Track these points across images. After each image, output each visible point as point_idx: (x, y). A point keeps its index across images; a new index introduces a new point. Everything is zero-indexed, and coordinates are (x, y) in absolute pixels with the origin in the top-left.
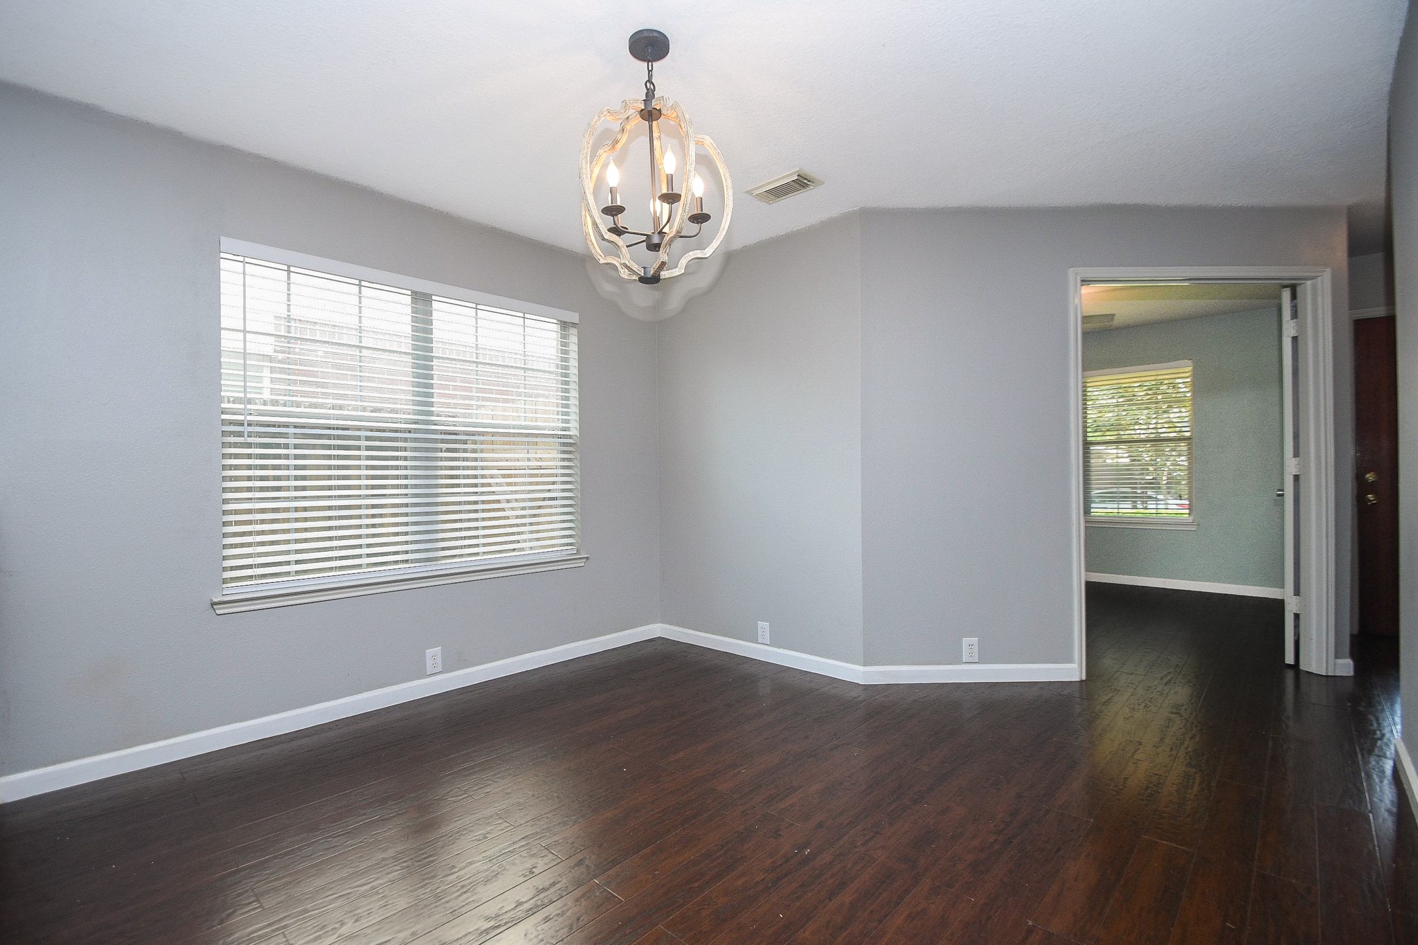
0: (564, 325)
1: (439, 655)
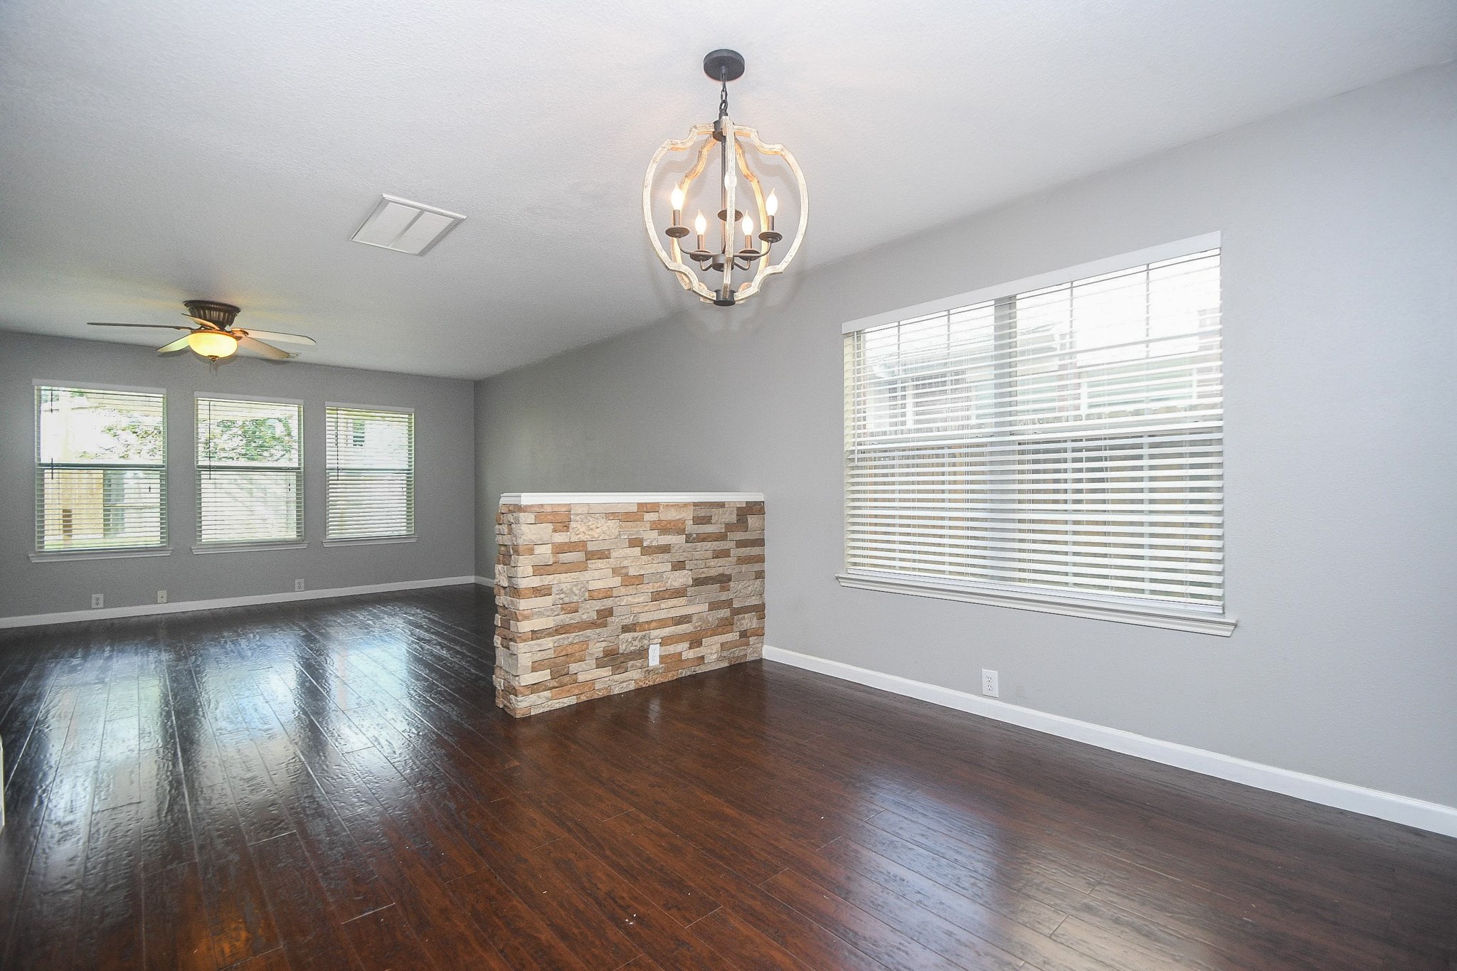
1: (997, 678)
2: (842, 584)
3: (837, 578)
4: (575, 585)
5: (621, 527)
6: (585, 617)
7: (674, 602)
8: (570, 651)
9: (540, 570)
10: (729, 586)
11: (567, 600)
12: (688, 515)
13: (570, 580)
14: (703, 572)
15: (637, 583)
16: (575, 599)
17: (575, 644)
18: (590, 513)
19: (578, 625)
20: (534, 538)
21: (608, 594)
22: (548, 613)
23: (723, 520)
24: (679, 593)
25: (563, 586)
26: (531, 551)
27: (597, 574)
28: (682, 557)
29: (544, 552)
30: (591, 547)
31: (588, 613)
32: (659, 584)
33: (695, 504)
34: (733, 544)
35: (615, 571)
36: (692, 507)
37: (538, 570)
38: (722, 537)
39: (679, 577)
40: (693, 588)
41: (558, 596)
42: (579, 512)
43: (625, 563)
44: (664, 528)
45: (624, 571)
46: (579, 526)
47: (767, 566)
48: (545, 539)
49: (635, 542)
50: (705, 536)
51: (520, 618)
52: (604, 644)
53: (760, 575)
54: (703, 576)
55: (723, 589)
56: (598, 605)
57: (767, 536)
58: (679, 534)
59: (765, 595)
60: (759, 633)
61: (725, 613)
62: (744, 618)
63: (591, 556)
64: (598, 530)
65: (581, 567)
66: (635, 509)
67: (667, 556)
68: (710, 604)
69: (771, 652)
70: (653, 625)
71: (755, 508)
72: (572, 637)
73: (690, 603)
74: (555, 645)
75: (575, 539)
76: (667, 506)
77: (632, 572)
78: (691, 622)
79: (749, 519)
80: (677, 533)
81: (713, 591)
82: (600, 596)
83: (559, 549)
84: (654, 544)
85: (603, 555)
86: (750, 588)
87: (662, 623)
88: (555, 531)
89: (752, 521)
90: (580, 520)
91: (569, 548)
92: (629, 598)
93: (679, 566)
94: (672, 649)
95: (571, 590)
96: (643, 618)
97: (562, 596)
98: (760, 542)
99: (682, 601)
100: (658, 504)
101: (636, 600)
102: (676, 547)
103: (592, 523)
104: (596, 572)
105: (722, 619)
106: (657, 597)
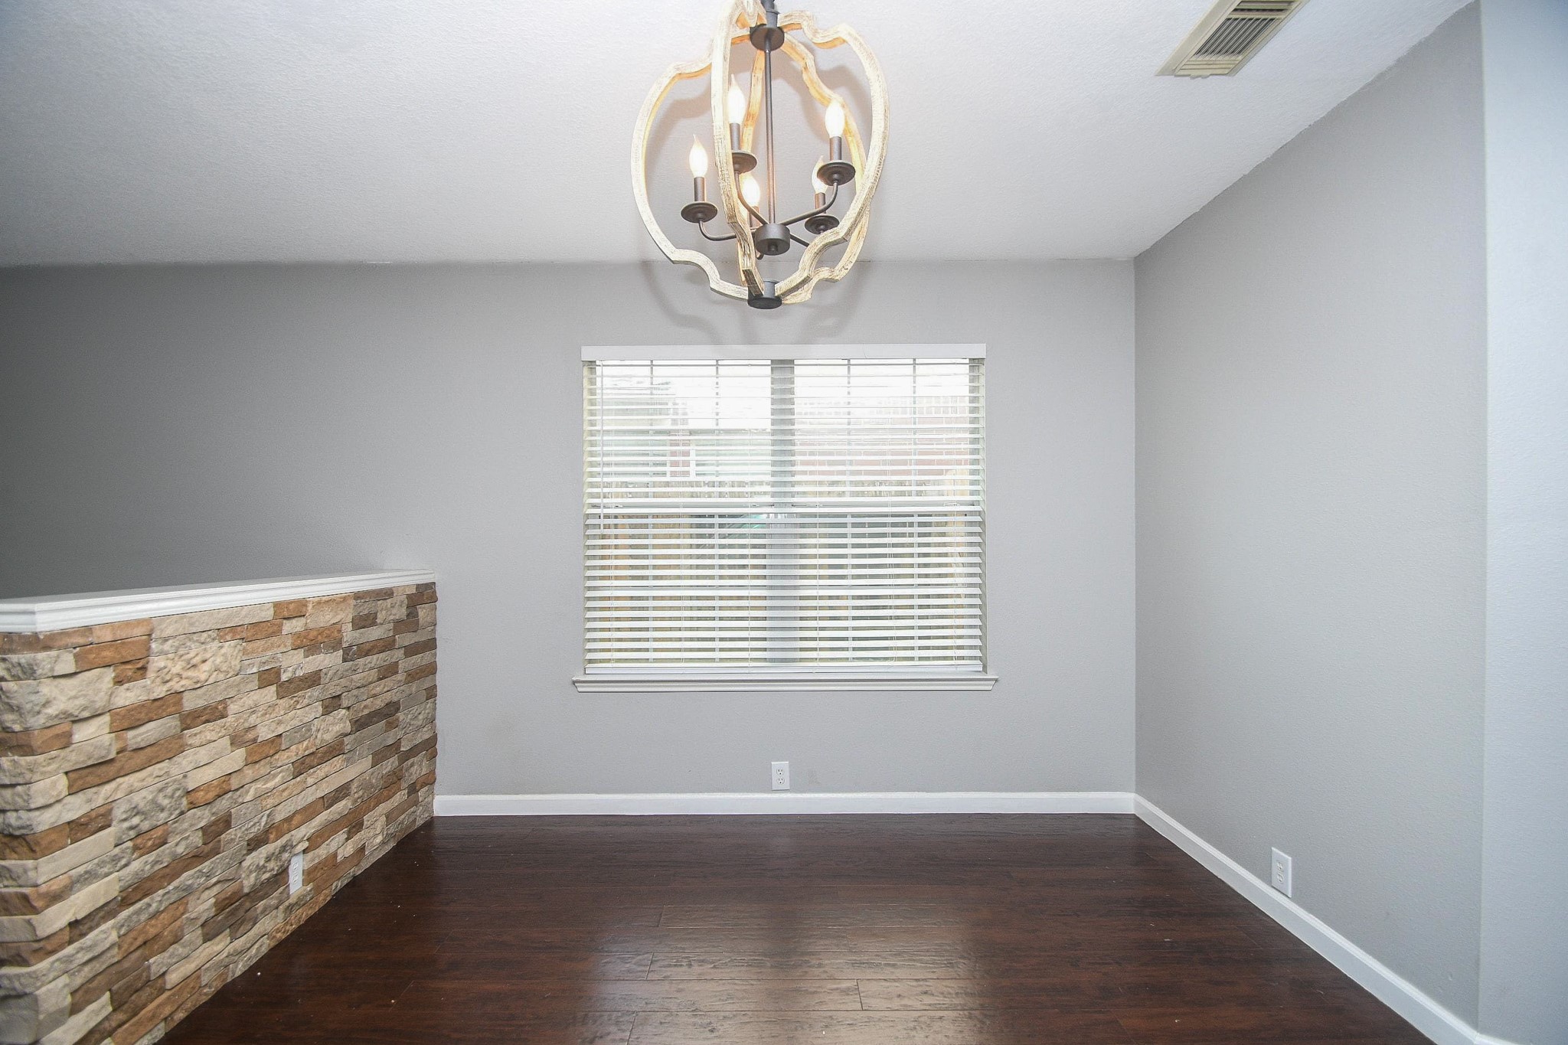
0: (975, 363)
1: (787, 769)
2: (580, 689)
3: (574, 683)
4: (161, 790)
5: (245, 652)
6: (180, 850)
7: (326, 769)
8: (152, 931)
9: (83, 777)
10: (397, 719)
11: (145, 826)
12: (346, 615)
13: (150, 780)
14: (365, 707)
15: (272, 752)
16: (163, 816)
17: (163, 912)
18: (192, 631)
19: (167, 870)
20: (73, 707)
21: (224, 787)
22: (106, 870)
23: (392, 617)
24: (334, 750)
25: (137, 798)
26: (65, 741)
27: (203, 755)
28: (339, 688)
29: (95, 737)
30: (190, 702)
31: (187, 838)
32: (305, 743)
33: (358, 596)
34: (400, 653)
35: (236, 741)
36: (353, 602)
37: (80, 778)
38: (387, 645)
39: (333, 724)
40: (353, 736)
41: (126, 825)
42: (169, 632)
43: (253, 720)
44: (310, 644)
45: (250, 736)
46: (169, 664)
47: (440, 679)
48: (100, 702)
49: (269, 677)
50: (367, 647)
51: (38, 904)
52: (216, 890)
53: (431, 693)
54: (366, 712)
55: (391, 726)
56: (204, 817)
57: (440, 634)
58: (335, 649)
59: (437, 722)
60: (429, 780)
61: (390, 764)
62: (412, 765)
63: (192, 719)
64: (206, 667)
65: (169, 749)
66: (268, 614)
67: (315, 692)
68: (374, 755)
69: (446, 804)
70: (298, 818)
71: (425, 594)
72: (155, 900)
73: (349, 761)
74: (122, 932)
75: (160, 691)
76: (319, 603)
77: (265, 733)
78: (348, 795)
79: (419, 610)
80: (333, 648)
81: (378, 735)
82: (211, 795)
83: (128, 720)
84: (300, 673)
85: (214, 713)
86: (421, 717)
87: (308, 812)
88: (119, 682)
89: (422, 612)
90: (173, 650)
91: (147, 714)
92: (259, 785)
93: (332, 704)
94: (323, 852)
95: (154, 801)
96: (279, 816)
97: (136, 821)
98: (431, 645)
99: (337, 762)
100: (302, 604)
101: (270, 785)
102: (330, 673)
103: (194, 652)
104: (202, 751)
105: (389, 775)
106: (302, 767)
